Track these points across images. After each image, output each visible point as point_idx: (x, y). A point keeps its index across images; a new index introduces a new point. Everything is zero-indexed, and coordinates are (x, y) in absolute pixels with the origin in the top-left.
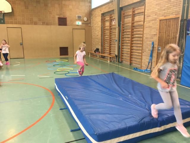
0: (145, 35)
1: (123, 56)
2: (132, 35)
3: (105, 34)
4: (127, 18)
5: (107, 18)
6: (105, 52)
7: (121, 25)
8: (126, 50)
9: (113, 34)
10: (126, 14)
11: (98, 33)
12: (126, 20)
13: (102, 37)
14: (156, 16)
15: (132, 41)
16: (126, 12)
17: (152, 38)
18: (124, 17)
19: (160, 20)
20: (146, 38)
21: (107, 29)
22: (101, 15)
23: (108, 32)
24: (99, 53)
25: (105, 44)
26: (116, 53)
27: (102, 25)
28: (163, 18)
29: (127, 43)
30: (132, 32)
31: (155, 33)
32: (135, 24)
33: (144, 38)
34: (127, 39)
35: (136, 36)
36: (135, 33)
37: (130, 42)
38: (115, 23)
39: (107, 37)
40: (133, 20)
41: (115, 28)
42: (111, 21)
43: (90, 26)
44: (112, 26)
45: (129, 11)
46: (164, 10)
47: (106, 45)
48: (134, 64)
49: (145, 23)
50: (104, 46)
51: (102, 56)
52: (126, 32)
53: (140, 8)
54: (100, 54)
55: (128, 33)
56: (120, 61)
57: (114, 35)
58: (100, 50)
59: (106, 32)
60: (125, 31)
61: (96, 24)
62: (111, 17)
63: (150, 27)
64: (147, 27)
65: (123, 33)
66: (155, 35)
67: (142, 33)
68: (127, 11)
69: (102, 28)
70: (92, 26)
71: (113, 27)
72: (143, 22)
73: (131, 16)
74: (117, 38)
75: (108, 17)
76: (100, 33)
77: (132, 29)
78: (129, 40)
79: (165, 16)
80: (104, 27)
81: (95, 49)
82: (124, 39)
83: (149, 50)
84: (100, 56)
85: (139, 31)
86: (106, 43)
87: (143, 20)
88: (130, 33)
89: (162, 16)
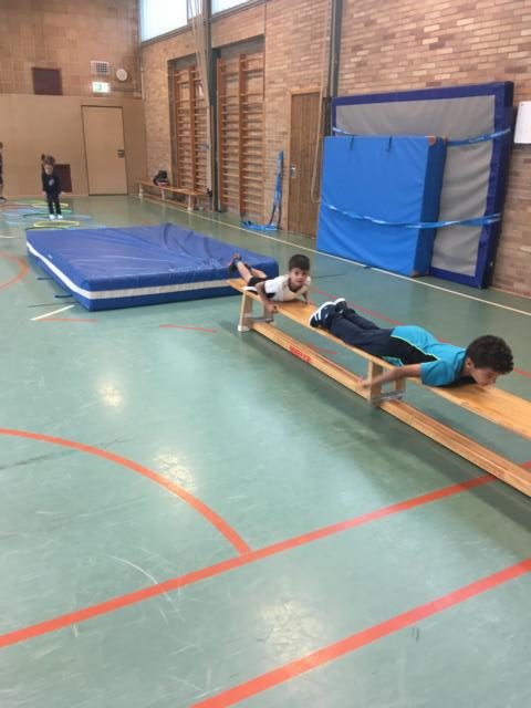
0: (266, 133)
1: (226, 193)
2: (244, 132)
3: (181, 125)
4: (231, 81)
5: (185, 76)
6: (183, 183)
7: (218, 101)
8: (233, 175)
9: (201, 125)
10: (229, 70)
11: (162, 121)
12: (228, 86)
13: (172, 135)
14: (284, 85)
15: (244, 149)
16: (227, 62)
17: (280, 142)
18: (225, 76)
19: (293, 96)
20: (269, 141)
21: (187, 111)
22: (166, 66)
23: (189, 119)
24: (168, 185)
25: (182, 158)
26: (209, 185)
27: (170, 96)
28: (296, 90)
29: (234, 154)
30: (243, 124)
31: (284, 129)
32: (251, 100)
34: (233, 143)
35: (253, 134)
36: (249, 126)
37: (238, 151)
38: (203, 93)
39: (187, 135)
40: (243, 88)
41: (205, 109)
42: (194, 85)
44: (199, 101)
45: (233, 61)
46: (299, 69)
47: (185, 160)
48: (251, 215)
49: (266, 100)
50: (181, 164)
51: (175, 193)
52: (229, 122)
54: (171, 189)
55: (234, 126)
56: (219, 208)
57: (202, 129)
58: (170, 177)
59: (184, 119)
60: (228, 118)
61: (154, 92)
62: (193, 75)
63: (274, 112)
64: (269, 112)
65: (225, 124)
66: (284, 133)
67: (260, 126)
68: (230, 61)
69: (171, 106)
70: (145, 99)
71: (200, 105)
72: (262, 97)
73: (237, 77)
74: (208, 142)
75: (185, 72)
76: (167, 122)
77: (243, 116)
78: (237, 147)
79: (301, 86)
80: (178, 105)
81: (156, 174)
82: (229, 143)
83: (275, 174)
84: (171, 196)
85: (256, 122)
86: (186, 153)
87: (262, 90)
88: (237, 126)
89: (296, 85)
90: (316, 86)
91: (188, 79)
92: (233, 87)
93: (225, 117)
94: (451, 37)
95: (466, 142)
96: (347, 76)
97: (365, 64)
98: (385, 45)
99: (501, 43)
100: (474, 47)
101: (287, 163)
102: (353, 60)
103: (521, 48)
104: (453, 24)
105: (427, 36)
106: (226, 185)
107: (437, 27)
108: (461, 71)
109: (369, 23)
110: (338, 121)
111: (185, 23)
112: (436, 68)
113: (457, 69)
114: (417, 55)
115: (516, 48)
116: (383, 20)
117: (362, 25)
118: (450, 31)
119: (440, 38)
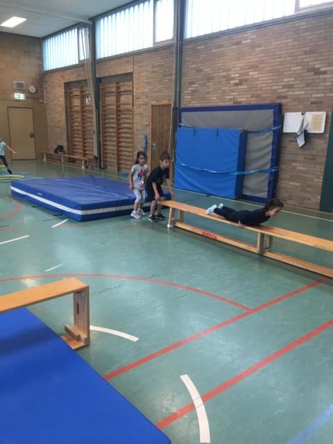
0: (135, 125)
1: (106, 157)
2: (119, 124)
3: (73, 119)
4: (109, 96)
5: (76, 92)
6: (75, 152)
7: (101, 107)
8: (111, 147)
9: (88, 120)
10: (107, 90)
11: (60, 116)
12: (107, 99)
13: (67, 125)
14: (147, 100)
15: (119, 133)
16: (106, 86)
17: (144, 130)
18: (104, 93)
19: (153, 106)
20: (137, 130)
21: (77, 112)
22: (63, 85)
23: (79, 116)
24: (65, 154)
25: (74, 138)
26: (96, 153)
27: (66, 103)
28: (154, 103)
29: (112, 136)
30: (118, 120)
31: (147, 123)
32: (122, 107)
33: (135, 130)
34: (112, 130)
35: (125, 125)
36: (122, 121)
37: (115, 134)
38: (90, 101)
39: (77, 125)
40: (118, 100)
42: (83, 97)
43: (41, 103)
44: (86, 106)
45: (111, 85)
47: (76, 139)
48: (124, 170)
49: (135, 107)
50: (74, 141)
51: (69, 158)
52: (108, 119)
53: (126, 83)
54: (66, 156)
55: (112, 121)
56: (102, 166)
57: (90, 122)
58: (65, 149)
59: (75, 116)
60: (107, 116)
61: (54, 100)
62: (82, 92)
63: (140, 114)
64: (137, 114)
65: (105, 119)
66: (147, 125)
67: (131, 121)
68: (108, 85)
69: (66, 108)
70: (47, 104)
71: (87, 108)
72: (131, 106)
73: (115, 94)
74: (95, 128)
75: (76, 89)
76: (64, 117)
77: (118, 115)
78: (114, 132)
79: (158, 101)
80: (71, 108)
81: (55, 147)
82: (108, 130)
84: (67, 160)
85: (127, 119)
86: (76, 135)
87: (131, 102)
88: (114, 121)
89: (154, 100)
90: (167, 101)
91: (79, 93)
92: (111, 100)
93: (105, 115)
94: (246, 80)
95: (259, 132)
96: (186, 97)
97: (197, 91)
98: (209, 82)
99: (273, 84)
100: (259, 86)
101: (149, 141)
102: (190, 89)
103: (284, 87)
104: (247, 74)
105: (233, 79)
106: (106, 153)
107: (238, 75)
108: (252, 97)
109: (199, 71)
110: (182, 120)
111: (77, 62)
112: (238, 95)
113: (250, 96)
114: (227, 88)
115: (281, 87)
116: (207, 70)
117: (194, 72)
118: (245, 77)
119: (240, 80)
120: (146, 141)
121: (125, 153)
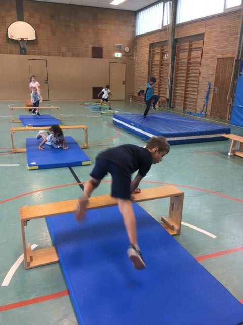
0: (201, 74)
1: (175, 99)
2: (188, 74)
3: (153, 71)
4: (182, 52)
5: (158, 50)
7: (175, 61)
8: (180, 91)
9: (165, 71)
10: (181, 48)
11: (144, 69)
12: (181, 54)
13: (149, 75)
14: (214, 54)
15: (187, 81)
16: (181, 44)
17: (209, 78)
18: (179, 50)
19: (218, 59)
20: (203, 78)
21: (156, 65)
22: (149, 46)
23: (158, 68)
26: (168, 96)
27: (149, 59)
28: (220, 56)
29: (181, 83)
30: (188, 70)
31: (212, 73)
32: (192, 61)
33: (201, 78)
34: (182, 78)
35: (193, 74)
36: (191, 71)
37: (184, 82)
38: (167, 57)
39: (156, 75)
40: (189, 55)
41: (167, 65)
42: (162, 54)
43: (132, 59)
45: (185, 44)
46: (222, 48)
49: (203, 60)
52: (180, 70)
53: (197, 42)
55: (183, 71)
56: (172, 106)
59: (155, 68)
60: (180, 68)
61: (141, 57)
62: (162, 50)
63: (207, 65)
64: (204, 66)
65: (177, 70)
67: (198, 71)
68: (183, 44)
69: (149, 62)
70: (135, 60)
71: (165, 62)
72: (200, 59)
73: (188, 51)
74: (169, 77)
75: (158, 48)
76: (147, 70)
77: (188, 67)
78: (184, 80)
79: (223, 55)
80: (152, 62)
82: (178, 78)
83: (205, 91)
85: (195, 69)
87: (200, 56)
88: (185, 71)
89: (220, 54)
90: (231, 55)
91: (159, 51)
92: (184, 55)
93: (178, 67)
101: (212, 87)
106: (175, 96)
111: (161, 28)
120: (210, 87)
121: (190, 96)
